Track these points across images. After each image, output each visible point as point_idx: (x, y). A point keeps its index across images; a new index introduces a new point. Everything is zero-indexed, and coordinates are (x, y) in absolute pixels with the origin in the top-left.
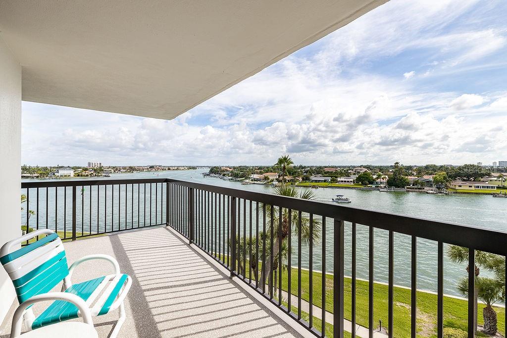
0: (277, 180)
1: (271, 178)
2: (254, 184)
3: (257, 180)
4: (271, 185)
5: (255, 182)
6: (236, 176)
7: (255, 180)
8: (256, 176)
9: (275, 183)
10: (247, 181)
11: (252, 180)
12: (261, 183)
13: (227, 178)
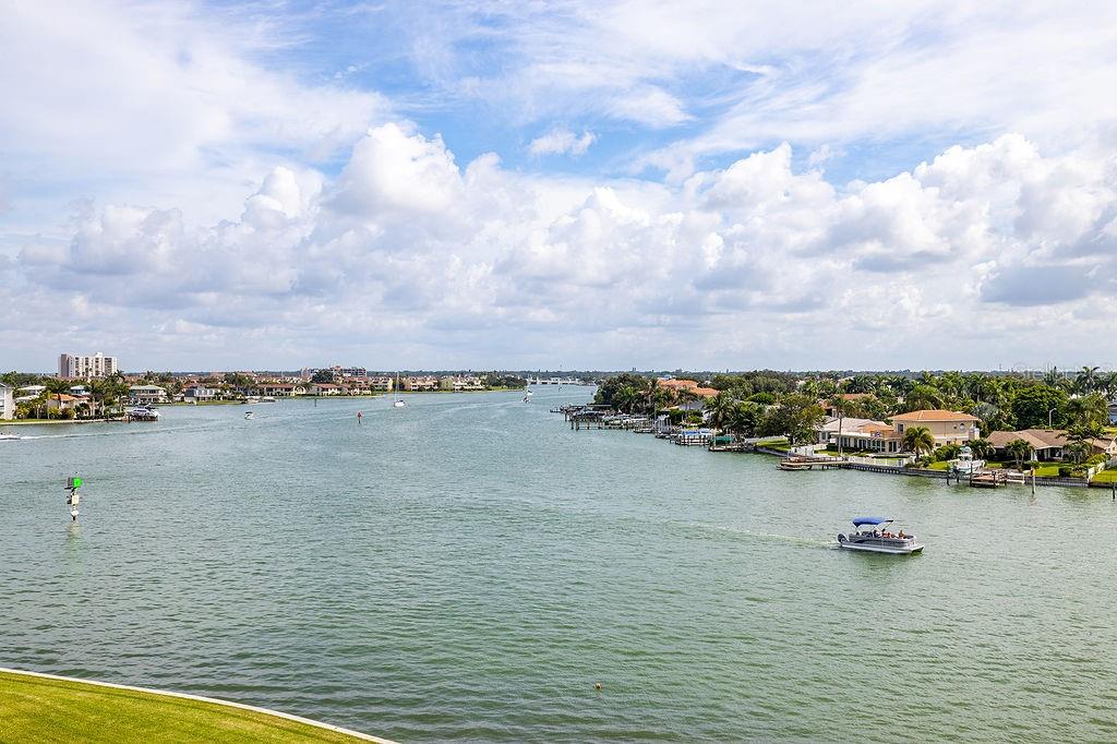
0: (979, 450)
1: (940, 438)
2: (849, 467)
3: (860, 447)
4: (946, 475)
5: (853, 459)
6: (742, 424)
7: (848, 450)
8: (852, 428)
9: (968, 465)
10: (806, 450)
11: (831, 448)
12: (886, 463)
13: (690, 432)
